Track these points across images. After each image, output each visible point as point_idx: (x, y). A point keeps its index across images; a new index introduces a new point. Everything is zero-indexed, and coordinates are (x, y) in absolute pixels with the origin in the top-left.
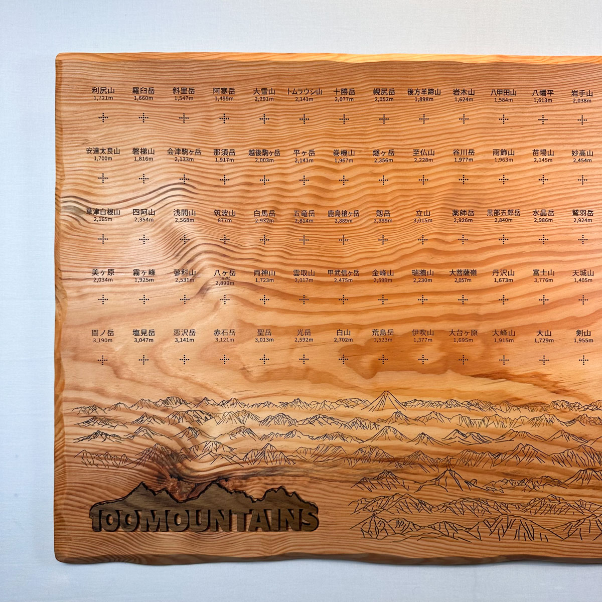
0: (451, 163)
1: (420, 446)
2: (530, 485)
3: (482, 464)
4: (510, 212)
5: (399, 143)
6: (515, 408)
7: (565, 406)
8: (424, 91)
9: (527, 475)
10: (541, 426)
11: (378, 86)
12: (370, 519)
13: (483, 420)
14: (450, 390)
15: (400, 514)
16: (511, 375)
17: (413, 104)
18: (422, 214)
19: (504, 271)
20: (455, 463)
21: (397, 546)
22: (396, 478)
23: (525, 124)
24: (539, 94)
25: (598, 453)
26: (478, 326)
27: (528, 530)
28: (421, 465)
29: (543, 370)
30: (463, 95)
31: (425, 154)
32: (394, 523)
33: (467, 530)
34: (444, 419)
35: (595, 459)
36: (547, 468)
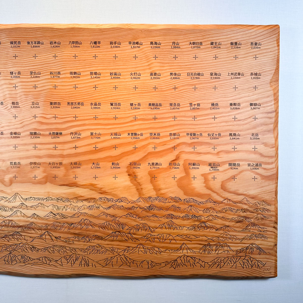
0: (49, 79)
1: (33, 220)
2: (88, 239)
3: (63, 229)
4: (79, 103)
5: (23, 68)
6: (80, 201)
7: (106, 200)
8: (35, 42)
9: (86, 234)
10: (93, 210)
11: (12, 40)
12: (9, 255)
13: (64, 207)
14: (48, 192)
15: (23, 253)
16: (79, 185)
17: (30, 49)
18: (35, 104)
19: (76, 133)
20: (50, 228)
21: (21, 268)
22: (21, 235)
23: (86, 59)
24: (93, 44)
25: (122, 223)
26: (63, 160)
27: (86, 262)
28: (33, 229)
29: (94, 182)
30: (55, 44)
31: (36, 74)
32: (20, 257)
33: (56, 261)
34: (45, 206)
35: (120, 227)
36: (96, 231)
